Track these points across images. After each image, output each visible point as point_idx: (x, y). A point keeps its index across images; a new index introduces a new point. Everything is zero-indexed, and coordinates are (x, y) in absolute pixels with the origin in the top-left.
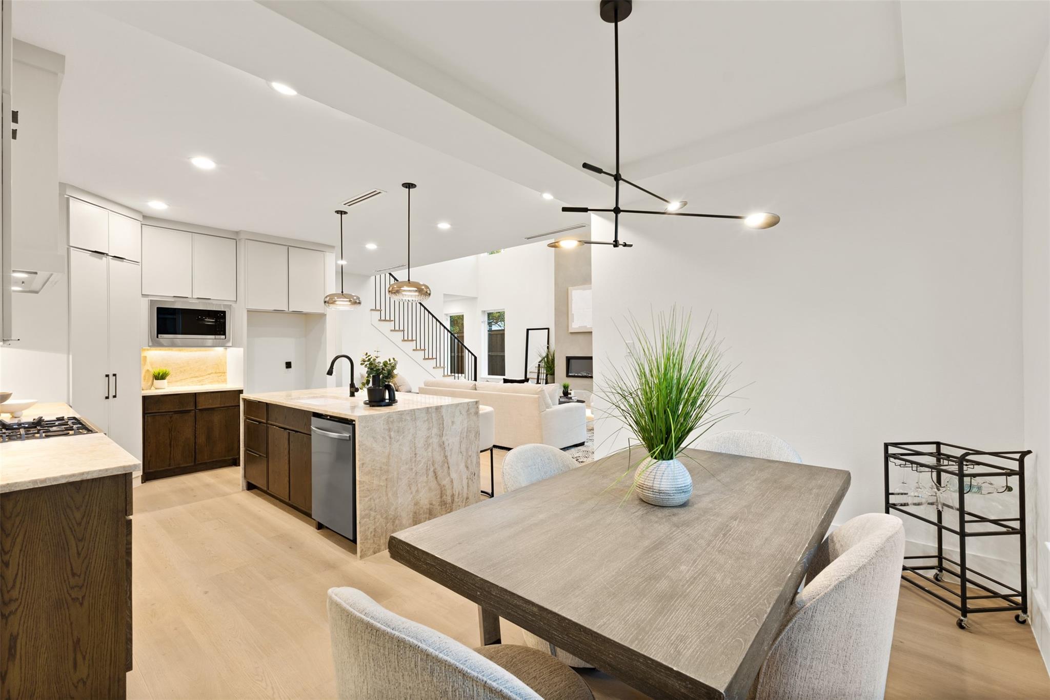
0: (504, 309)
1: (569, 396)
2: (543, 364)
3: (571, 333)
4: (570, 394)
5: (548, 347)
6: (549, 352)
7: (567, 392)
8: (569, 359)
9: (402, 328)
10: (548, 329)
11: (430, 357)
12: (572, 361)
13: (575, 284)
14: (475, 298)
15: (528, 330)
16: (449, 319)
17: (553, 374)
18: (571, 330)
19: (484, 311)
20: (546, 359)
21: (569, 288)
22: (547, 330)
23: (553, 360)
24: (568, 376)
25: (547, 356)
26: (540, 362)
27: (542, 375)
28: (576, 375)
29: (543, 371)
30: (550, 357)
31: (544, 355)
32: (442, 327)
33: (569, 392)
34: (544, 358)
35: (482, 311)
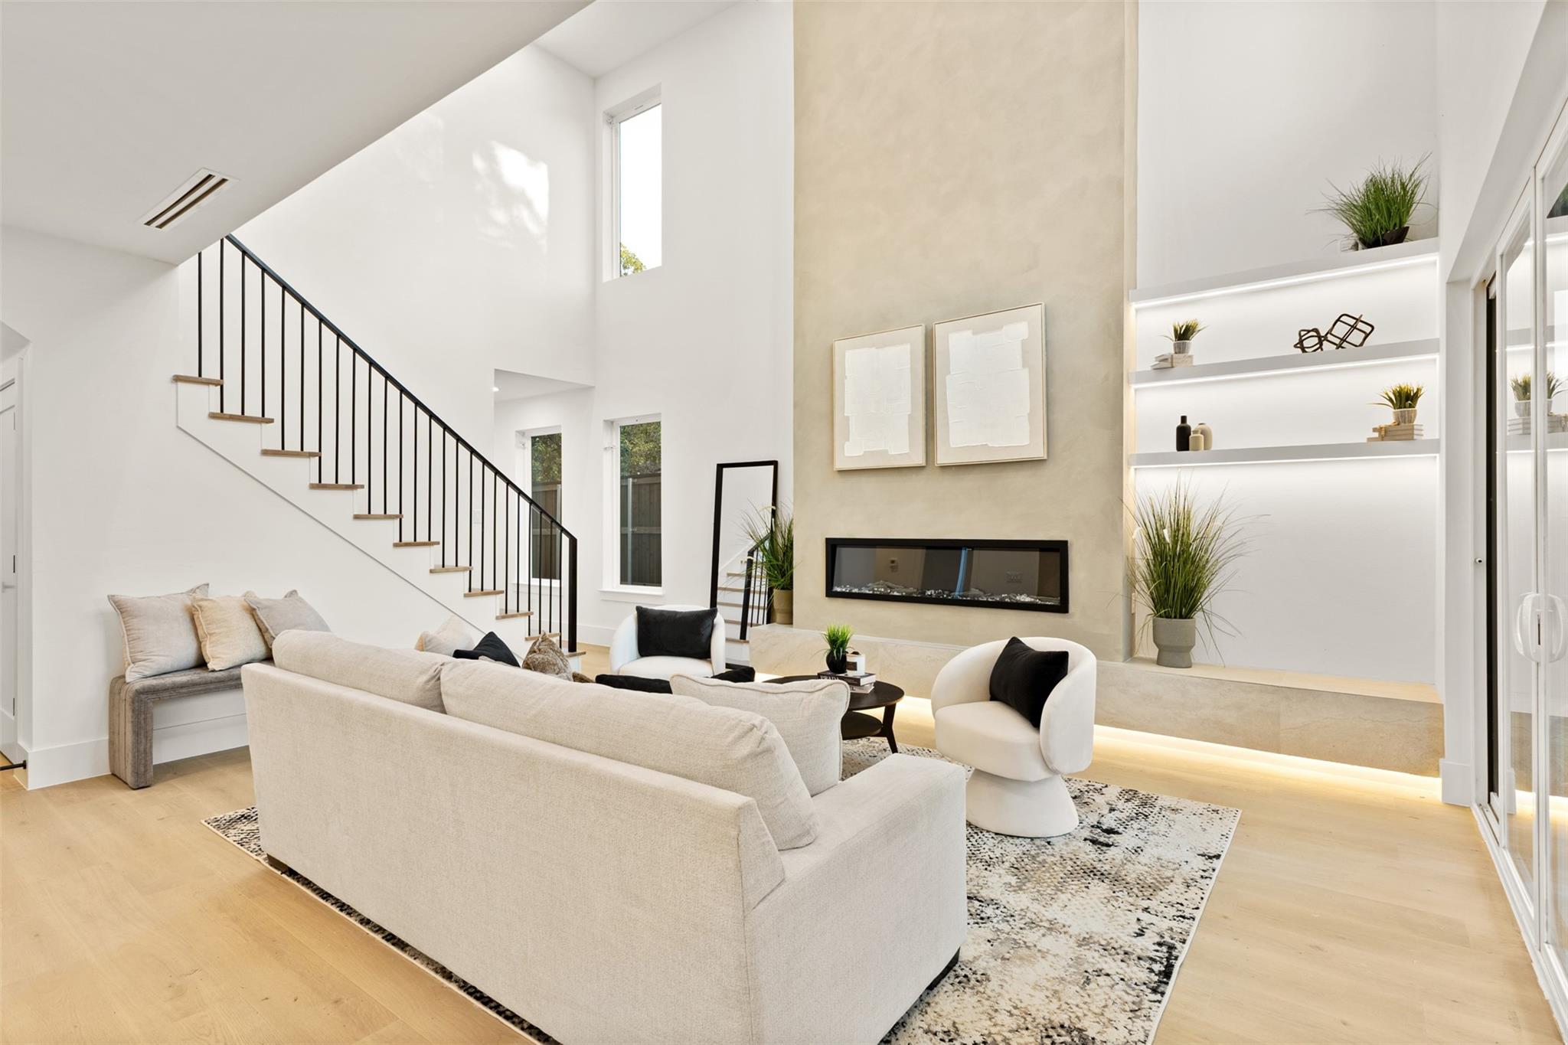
0: (659, 415)
1: (850, 673)
2: (759, 557)
3: (841, 472)
4: (854, 666)
5: (774, 513)
6: (776, 525)
7: (844, 657)
8: (833, 546)
9: (311, 446)
10: (775, 463)
11: (422, 537)
12: (843, 553)
13: (852, 333)
14: (587, 389)
15: (720, 467)
16: (529, 444)
17: (788, 587)
18: (840, 465)
19: (612, 422)
20: (767, 544)
21: (838, 345)
22: (771, 467)
23: (789, 547)
24: (830, 593)
25: (772, 535)
26: (751, 553)
27: (757, 596)
28: (856, 590)
29: (760, 584)
30: (780, 540)
31: (763, 532)
32: (476, 461)
33: (849, 659)
34: (762, 542)
35: (606, 421)
